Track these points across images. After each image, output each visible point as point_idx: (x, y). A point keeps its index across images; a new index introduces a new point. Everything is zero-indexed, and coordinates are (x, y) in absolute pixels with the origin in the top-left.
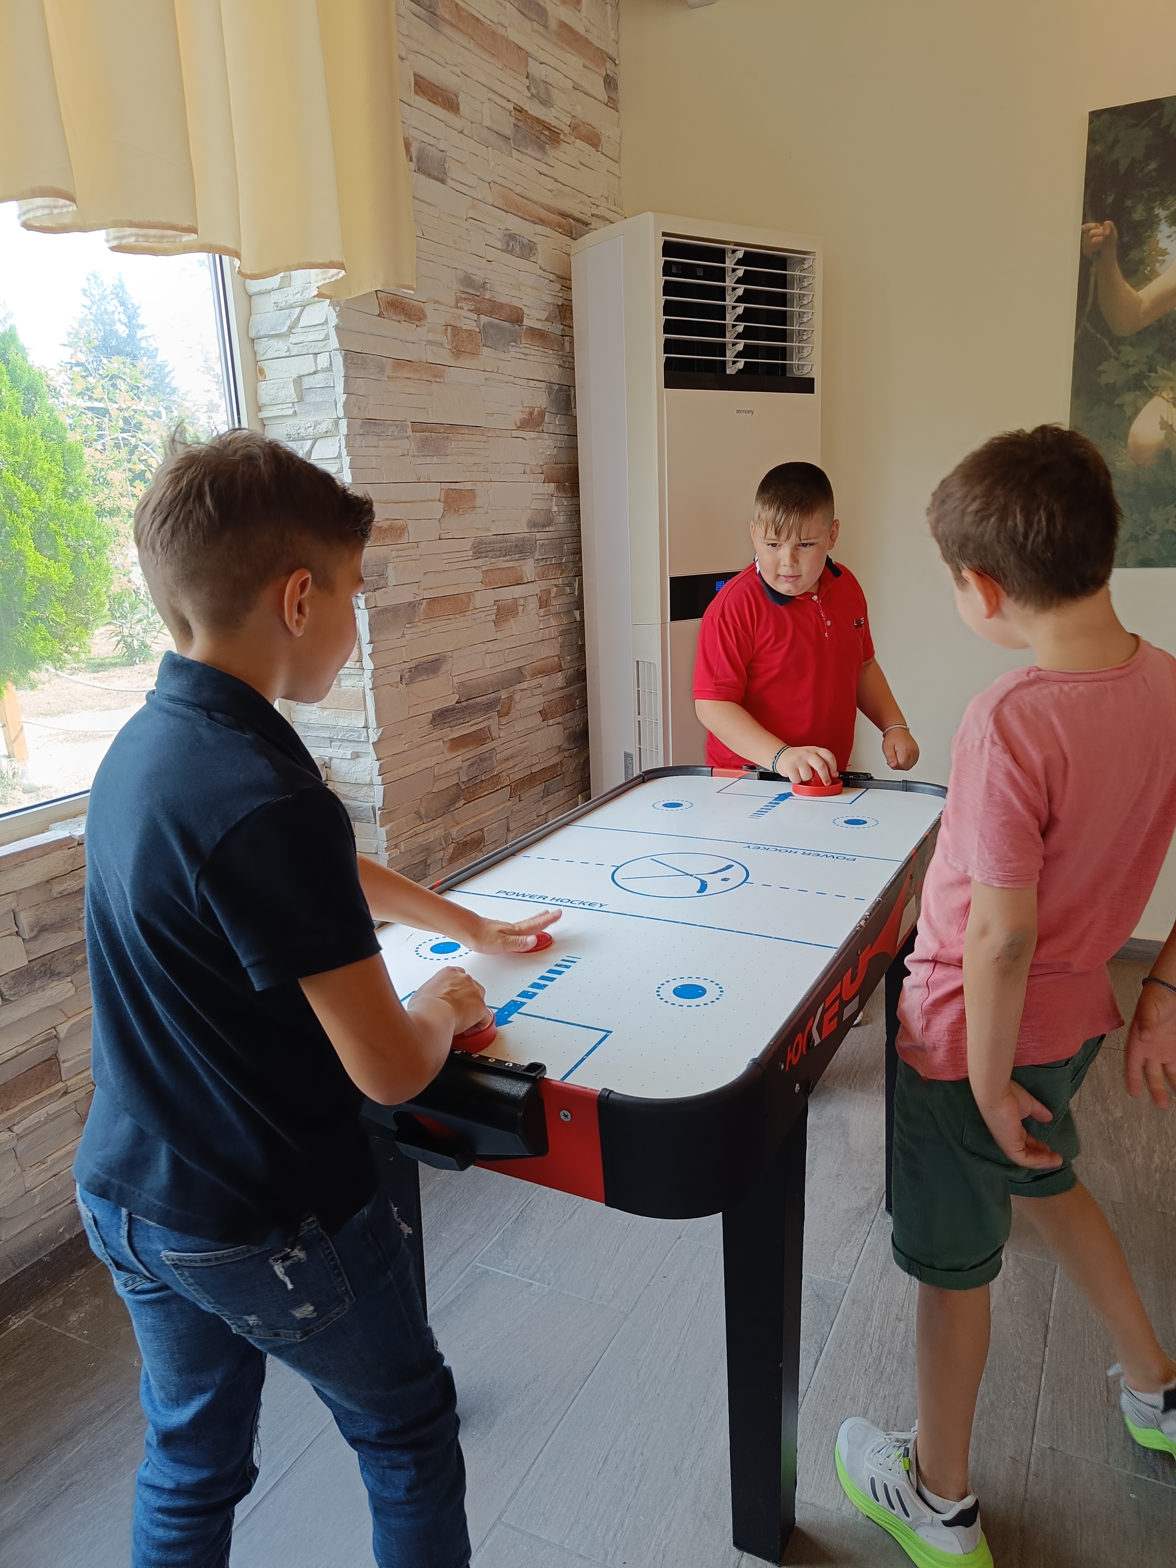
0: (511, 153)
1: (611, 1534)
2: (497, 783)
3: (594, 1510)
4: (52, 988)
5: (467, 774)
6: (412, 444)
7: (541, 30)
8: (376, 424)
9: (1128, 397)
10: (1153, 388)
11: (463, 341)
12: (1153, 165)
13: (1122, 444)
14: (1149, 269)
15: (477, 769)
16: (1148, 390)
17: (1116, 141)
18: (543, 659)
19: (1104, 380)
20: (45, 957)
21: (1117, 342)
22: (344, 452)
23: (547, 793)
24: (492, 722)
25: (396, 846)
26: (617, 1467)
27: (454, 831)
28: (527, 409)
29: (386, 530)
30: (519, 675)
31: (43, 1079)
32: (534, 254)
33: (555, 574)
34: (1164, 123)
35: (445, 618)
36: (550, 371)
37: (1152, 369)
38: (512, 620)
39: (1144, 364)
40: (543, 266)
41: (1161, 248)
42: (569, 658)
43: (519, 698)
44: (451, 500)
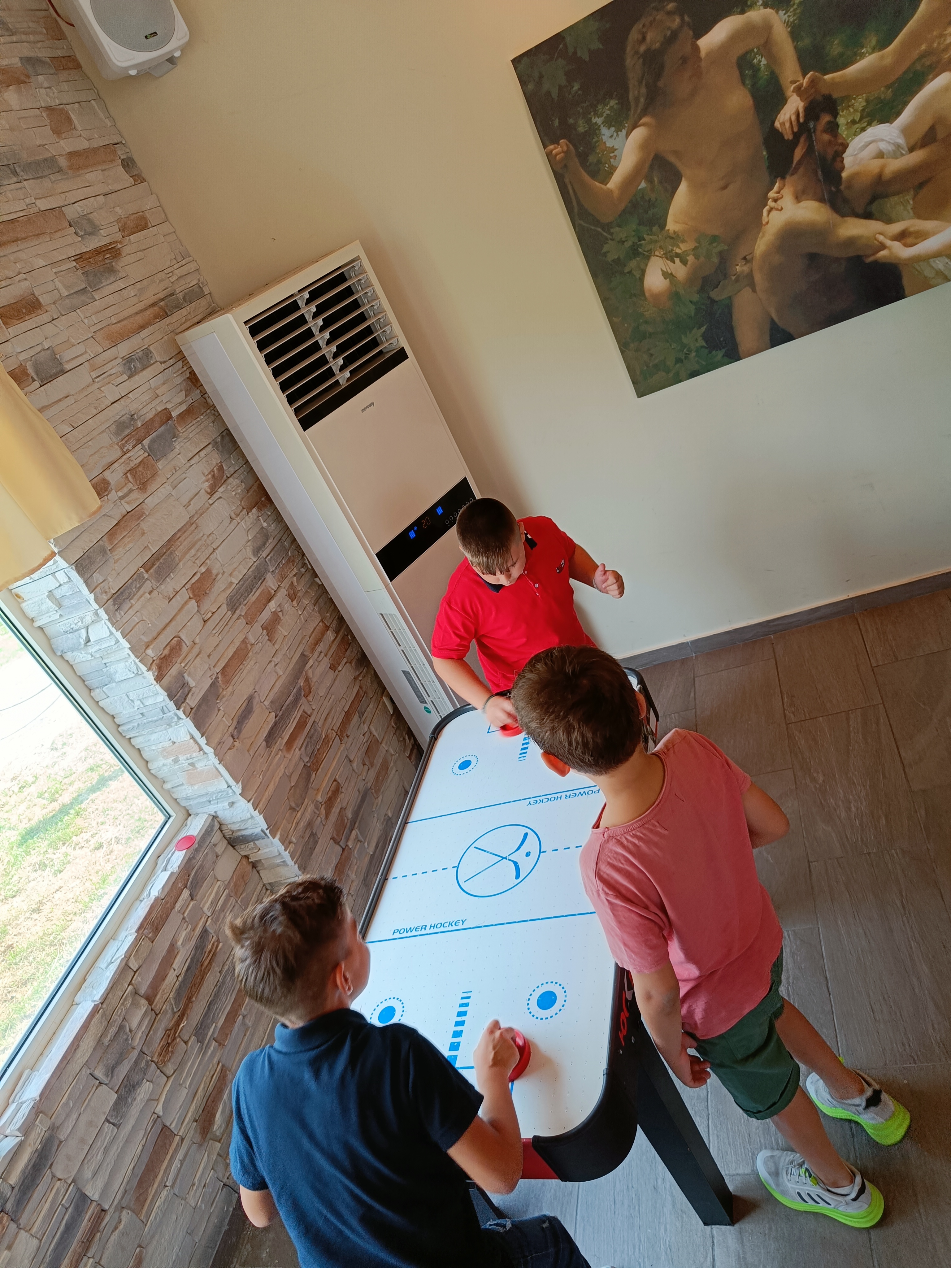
0: (93, 298)
1: (637, 1250)
2: (329, 742)
3: (622, 1239)
4: (139, 1094)
5: (307, 755)
6: (152, 581)
7: (58, 176)
8: (122, 593)
9: (633, 264)
10: (648, 251)
11: (142, 474)
12: (576, 87)
13: (643, 299)
14: (607, 166)
15: (311, 746)
16: (644, 255)
17: (541, 77)
18: (313, 632)
19: (610, 258)
20: (124, 1082)
21: (607, 227)
22: (113, 630)
23: (361, 714)
24: (304, 706)
25: (290, 843)
26: (622, 1203)
27: (319, 798)
28: (210, 476)
29: (170, 654)
30: (304, 658)
31: (165, 1144)
32: (151, 357)
33: (289, 569)
34: (571, 50)
35: (237, 672)
36: (209, 433)
37: (641, 239)
38: (279, 627)
39: (633, 236)
40: (162, 360)
41: (609, 147)
42: (328, 615)
43: (311, 674)
44: (197, 590)
